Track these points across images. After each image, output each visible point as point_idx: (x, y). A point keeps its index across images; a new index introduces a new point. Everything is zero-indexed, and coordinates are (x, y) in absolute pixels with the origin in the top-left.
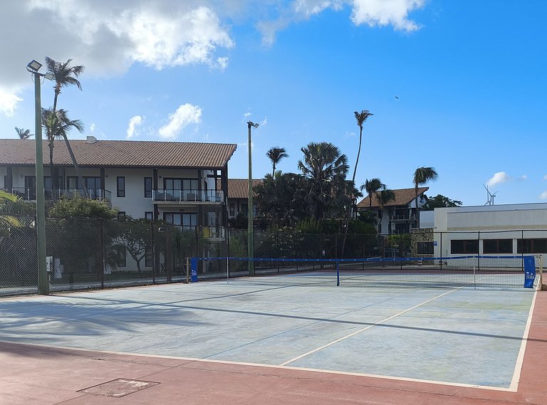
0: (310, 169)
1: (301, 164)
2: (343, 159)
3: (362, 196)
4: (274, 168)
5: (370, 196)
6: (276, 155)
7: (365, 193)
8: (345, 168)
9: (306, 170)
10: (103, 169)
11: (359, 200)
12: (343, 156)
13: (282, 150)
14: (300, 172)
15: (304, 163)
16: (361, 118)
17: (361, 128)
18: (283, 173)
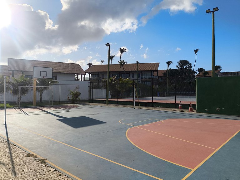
0: (180, 67)
1: (177, 66)
2: (190, 64)
3: (197, 73)
4: (168, 67)
5: (200, 73)
6: (169, 63)
7: (198, 72)
8: (191, 67)
9: (179, 68)
10: (129, 72)
11: (196, 75)
12: (190, 63)
13: (171, 62)
14: (177, 68)
15: (178, 66)
16: (196, 51)
17: (196, 54)
18: (172, 69)
